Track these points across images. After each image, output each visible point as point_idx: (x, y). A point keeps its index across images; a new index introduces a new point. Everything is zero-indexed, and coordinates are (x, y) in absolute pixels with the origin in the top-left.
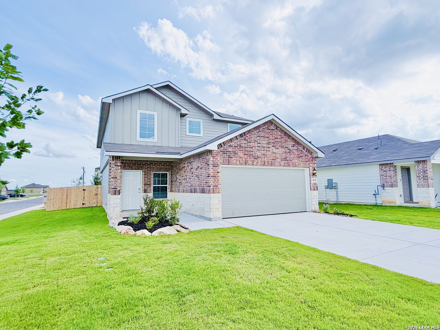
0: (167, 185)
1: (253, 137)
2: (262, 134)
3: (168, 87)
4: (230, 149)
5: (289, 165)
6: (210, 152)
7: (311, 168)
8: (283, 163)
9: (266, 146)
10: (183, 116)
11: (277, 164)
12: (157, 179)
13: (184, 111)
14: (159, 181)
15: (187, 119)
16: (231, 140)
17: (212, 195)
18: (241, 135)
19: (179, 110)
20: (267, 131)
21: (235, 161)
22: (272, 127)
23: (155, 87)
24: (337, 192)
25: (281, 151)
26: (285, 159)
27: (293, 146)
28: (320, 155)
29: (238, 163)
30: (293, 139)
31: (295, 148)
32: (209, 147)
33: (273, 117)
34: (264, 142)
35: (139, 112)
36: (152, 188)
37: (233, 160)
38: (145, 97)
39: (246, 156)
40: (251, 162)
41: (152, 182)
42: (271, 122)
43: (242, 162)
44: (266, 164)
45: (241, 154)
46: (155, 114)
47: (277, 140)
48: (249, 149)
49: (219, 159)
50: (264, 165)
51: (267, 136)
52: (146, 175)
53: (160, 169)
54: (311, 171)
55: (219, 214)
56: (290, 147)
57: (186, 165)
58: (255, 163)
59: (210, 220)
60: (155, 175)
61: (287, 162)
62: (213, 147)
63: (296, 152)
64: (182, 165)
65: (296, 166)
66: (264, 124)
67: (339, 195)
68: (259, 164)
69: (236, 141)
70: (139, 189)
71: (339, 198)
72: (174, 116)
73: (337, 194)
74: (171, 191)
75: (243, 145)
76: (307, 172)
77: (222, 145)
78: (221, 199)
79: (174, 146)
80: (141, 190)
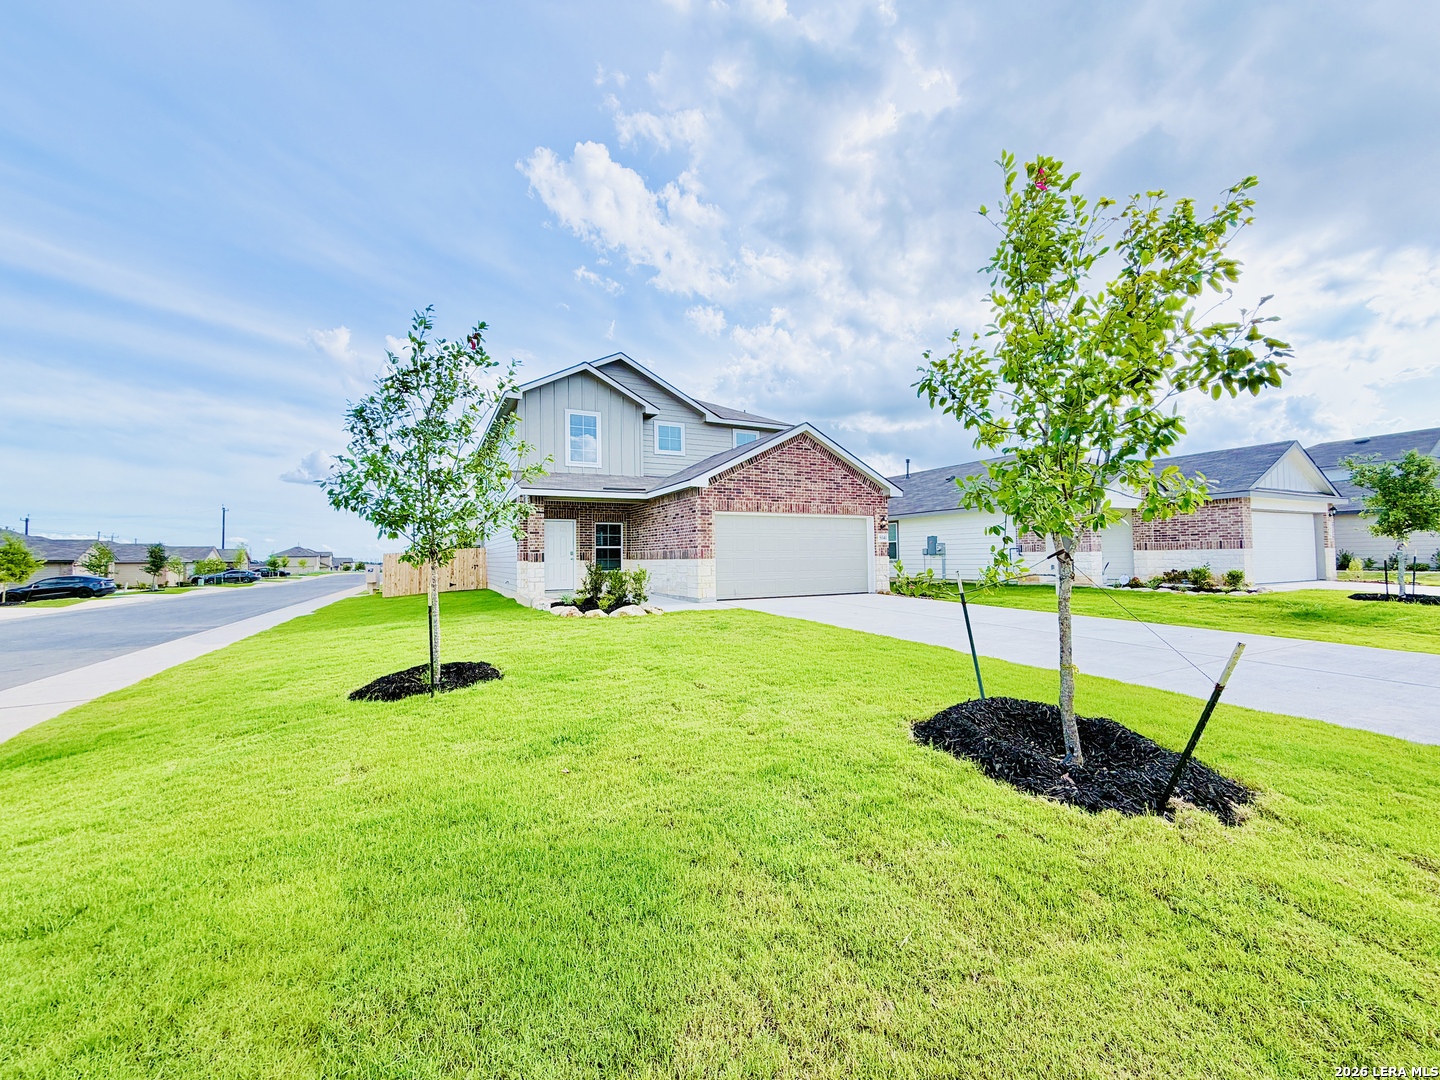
0: (621, 547)
1: (772, 463)
2: (786, 457)
3: (620, 364)
4: (731, 485)
5: (835, 511)
6: (696, 490)
7: (877, 516)
8: (824, 508)
9: (794, 478)
10: (647, 417)
11: (814, 509)
12: (602, 535)
13: (649, 410)
14: (605, 539)
15: (656, 423)
16: (732, 470)
17: (700, 560)
18: (750, 461)
19: (640, 406)
20: (797, 452)
21: (739, 505)
22: (806, 445)
23: (596, 365)
24: (944, 561)
25: (820, 486)
26: (829, 500)
27: (845, 477)
28: (895, 492)
29: (744, 508)
30: (844, 464)
31: (849, 481)
32: (693, 483)
33: (805, 428)
34: (790, 472)
35: (569, 412)
36: (594, 551)
37: (736, 503)
38: (578, 383)
39: (758, 497)
40: (766, 507)
41: (594, 540)
42: (804, 436)
43: (750, 506)
44: (794, 509)
45: (749, 493)
46: (598, 415)
47: (813, 467)
48: (764, 485)
49: (712, 501)
50: (790, 510)
51: (795, 460)
52: (583, 528)
53: (607, 518)
54: (879, 521)
55: (713, 594)
56: (839, 480)
57: (655, 511)
58: (773, 508)
59: (696, 601)
60: (601, 529)
61: (832, 507)
62: (702, 482)
63: (849, 488)
64: (649, 511)
65: (847, 512)
66: (791, 440)
67: (947, 567)
68: (781, 509)
69: (741, 471)
70: (572, 554)
71: (947, 572)
72: (632, 419)
73: (944, 564)
74: (628, 557)
75: (753, 478)
76: (871, 522)
77: (718, 478)
78: (714, 568)
79: (633, 475)
80: (575, 555)
